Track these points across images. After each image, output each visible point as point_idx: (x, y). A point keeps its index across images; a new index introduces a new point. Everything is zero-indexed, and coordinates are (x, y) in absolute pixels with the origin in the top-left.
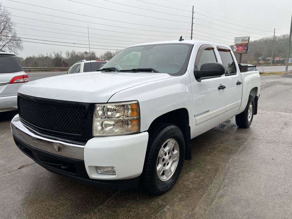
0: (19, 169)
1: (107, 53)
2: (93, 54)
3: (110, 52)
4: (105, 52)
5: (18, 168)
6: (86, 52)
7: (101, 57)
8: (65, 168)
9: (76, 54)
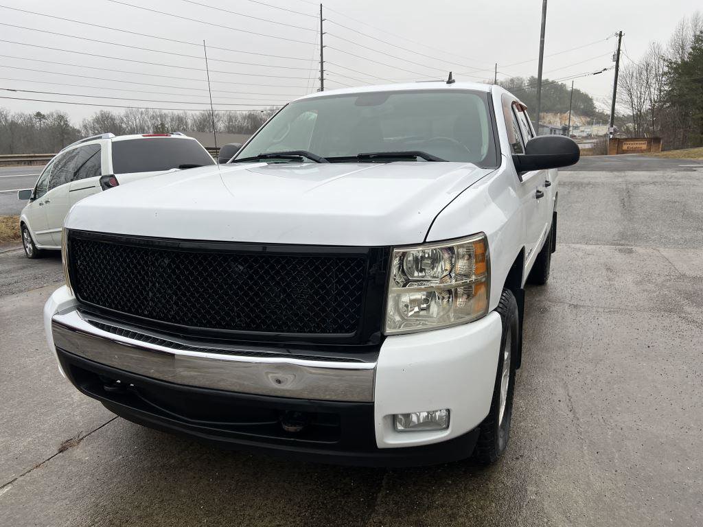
0: (61, 451)
1: (100, 117)
2: (61, 118)
3: (109, 114)
4: (96, 113)
5: (55, 450)
6: (39, 114)
7: (85, 127)
8: (298, 430)
9: (9, 118)
